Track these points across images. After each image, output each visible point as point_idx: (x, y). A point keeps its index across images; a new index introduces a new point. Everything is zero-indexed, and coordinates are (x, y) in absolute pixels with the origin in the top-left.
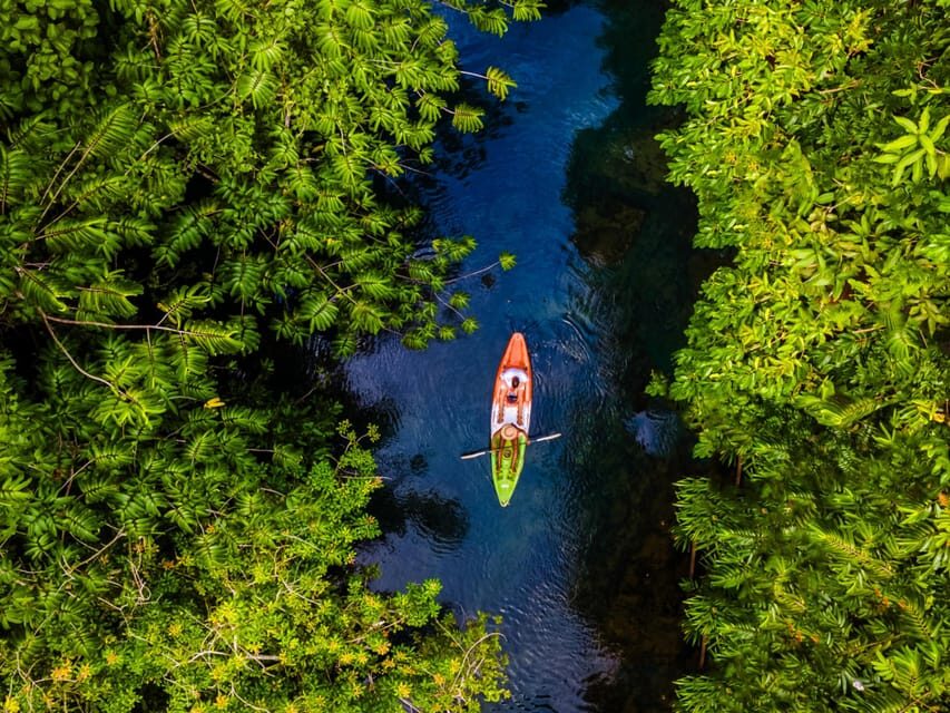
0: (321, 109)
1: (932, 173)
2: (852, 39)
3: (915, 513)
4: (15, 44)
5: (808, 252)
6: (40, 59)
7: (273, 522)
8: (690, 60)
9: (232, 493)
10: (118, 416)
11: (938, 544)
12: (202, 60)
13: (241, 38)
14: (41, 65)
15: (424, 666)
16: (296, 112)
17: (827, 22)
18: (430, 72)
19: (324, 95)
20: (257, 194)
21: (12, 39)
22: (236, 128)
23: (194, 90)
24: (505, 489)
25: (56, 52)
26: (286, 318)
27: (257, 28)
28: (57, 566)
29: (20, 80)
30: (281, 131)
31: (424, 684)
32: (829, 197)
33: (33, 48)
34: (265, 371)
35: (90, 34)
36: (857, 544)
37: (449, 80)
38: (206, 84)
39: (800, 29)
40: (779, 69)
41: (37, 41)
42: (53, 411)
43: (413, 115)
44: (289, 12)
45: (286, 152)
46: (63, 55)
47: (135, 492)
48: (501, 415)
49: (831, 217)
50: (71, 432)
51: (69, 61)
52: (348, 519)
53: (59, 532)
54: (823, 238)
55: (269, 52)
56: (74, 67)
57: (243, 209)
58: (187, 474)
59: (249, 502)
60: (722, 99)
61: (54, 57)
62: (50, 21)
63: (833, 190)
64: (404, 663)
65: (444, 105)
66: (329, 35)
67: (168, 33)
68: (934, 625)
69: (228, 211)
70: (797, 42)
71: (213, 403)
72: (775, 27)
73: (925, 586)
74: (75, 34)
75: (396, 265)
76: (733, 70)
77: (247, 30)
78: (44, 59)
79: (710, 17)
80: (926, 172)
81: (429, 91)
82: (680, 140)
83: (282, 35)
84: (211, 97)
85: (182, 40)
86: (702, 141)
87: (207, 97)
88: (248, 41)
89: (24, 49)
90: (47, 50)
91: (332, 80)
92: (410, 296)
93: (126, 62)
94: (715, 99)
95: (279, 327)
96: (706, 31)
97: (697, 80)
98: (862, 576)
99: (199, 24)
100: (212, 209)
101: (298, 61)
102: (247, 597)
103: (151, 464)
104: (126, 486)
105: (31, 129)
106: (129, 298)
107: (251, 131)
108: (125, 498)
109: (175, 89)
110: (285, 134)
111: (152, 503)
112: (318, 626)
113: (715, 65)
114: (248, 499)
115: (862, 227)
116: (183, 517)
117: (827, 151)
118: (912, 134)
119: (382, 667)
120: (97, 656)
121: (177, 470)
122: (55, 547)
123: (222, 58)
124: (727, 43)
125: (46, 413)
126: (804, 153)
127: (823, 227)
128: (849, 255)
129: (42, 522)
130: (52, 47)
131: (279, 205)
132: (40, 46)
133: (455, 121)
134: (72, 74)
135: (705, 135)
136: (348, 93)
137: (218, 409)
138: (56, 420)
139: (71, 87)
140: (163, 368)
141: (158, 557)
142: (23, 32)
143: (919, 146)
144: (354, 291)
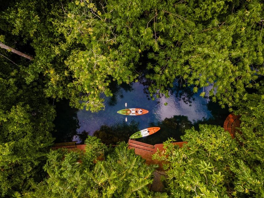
0: (195, 63)
1: (201, 170)
2: (218, 157)
3: (142, 174)
4: (201, 5)
5: (178, 155)
6: (199, 10)
7: (121, 64)
8: (209, 130)
9: (125, 56)
10: (142, 30)
11: (136, 179)
12: (202, 39)
13: (208, 45)
14: (198, 11)
15: (97, 96)
16: (194, 58)
17: (220, 153)
18: (203, 82)
19: (198, 63)
20: (177, 54)
21: (202, 4)
22: (191, 47)
23: (197, 39)
24: (120, 112)
25: (201, 13)
26: (151, 65)
27: (209, 48)
28: (111, 25)
29: (193, 8)
30: (190, 56)
31: (93, 96)
32: (188, 157)
33: (201, 8)
34: (139, 63)
35: (203, 19)
36: (134, 165)
37: (202, 85)
38: (198, 41)
39: (218, 148)
40: (210, 145)
41: (202, 9)
42: (137, 21)
43: (195, 80)
44: (213, 53)
45: (186, 58)
46: (200, 14)
47: (124, 38)
48: (133, 110)
49: (185, 158)
50: (134, 25)
51: (198, 16)
52: (121, 79)
53: (117, 25)
54: (181, 157)
55: (206, 51)
56: (197, 17)
57: (173, 52)
58: (128, 47)
59: (124, 59)
60: (203, 136)
61: (199, 13)
62: (206, 11)
63: (190, 158)
64: (97, 92)
65: (198, 85)
66: (210, 61)
67: (206, 32)
68: (121, 181)
69: (173, 49)
70: (216, 148)
71: (140, 51)
72: (218, 143)
73: (128, 179)
74: (203, 16)
75: (163, 84)
76: (209, 137)
77: (209, 46)
78: (199, 11)
79: (217, 132)
80: (201, 169)
81: (200, 82)
82: (194, 130)
83: (209, 52)
84: (196, 42)
85: (206, 35)
86: (195, 134)
87: (196, 41)
88: (207, 46)
89: (201, 7)
90: (201, 11)
91: (200, 64)
92: (157, 87)
93: (200, 25)
94: (203, 135)
95: (149, 64)
96: (215, 132)
97: (206, 131)
98: (128, 167)
99: (209, 37)
100: (173, 47)
101: (204, 57)
102: (107, 61)
103: (129, 40)
104: (125, 36)
105: (189, 9)
106: (163, 30)
107: (190, 50)
108: (123, 36)
109: (197, 35)
110: (190, 57)
111: (123, 41)
112: (102, 75)
113: (209, 134)
114: (125, 59)
115: (185, 163)
116: (121, 47)
117: (197, 156)
118: (207, 165)
119: (95, 88)
120: (94, 35)
121: (129, 45)
122: (114, 24)
123: (203, 42)
124: (213, 135)
125: (137, 20)
126: (196, 152)
127: (183, 157)
128: (179, 162)
129: (118, 21)
130: (201, 12)
131: (175, 59)
132: (201, 10)
133: (195, 88)
134: (196, 17)
135: (196, 134)
136: (198, 67)
137: (139, 52)
138: (135, 22)
139: (194, 17)
140: (149, 38)
141: (110, 45)
142: (204, 6)
143: (205, 167)
144: (161, 74)
